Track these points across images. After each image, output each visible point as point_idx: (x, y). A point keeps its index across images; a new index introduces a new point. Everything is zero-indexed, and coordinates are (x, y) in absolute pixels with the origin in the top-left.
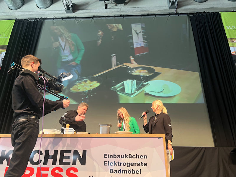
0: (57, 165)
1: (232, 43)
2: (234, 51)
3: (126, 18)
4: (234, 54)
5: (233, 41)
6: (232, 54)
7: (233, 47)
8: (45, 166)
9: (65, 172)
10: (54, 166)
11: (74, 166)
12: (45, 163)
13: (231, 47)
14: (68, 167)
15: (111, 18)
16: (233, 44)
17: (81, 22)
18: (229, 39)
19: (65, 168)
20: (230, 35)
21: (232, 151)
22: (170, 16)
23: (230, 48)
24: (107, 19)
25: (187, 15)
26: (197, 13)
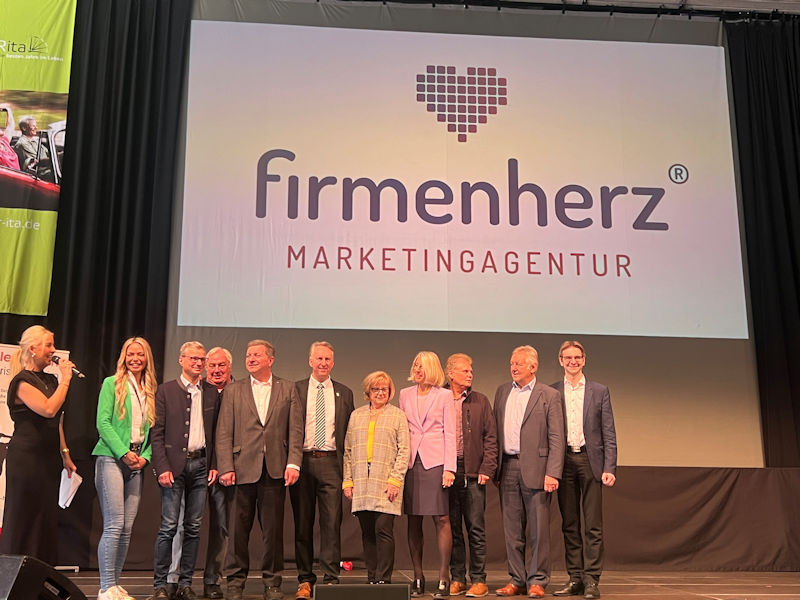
15: (453, 6)
17: (339, 15)
22: (662, 16)
25: (718, 18)
26: (752, 15)
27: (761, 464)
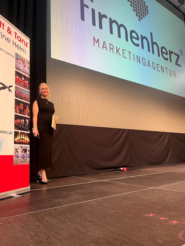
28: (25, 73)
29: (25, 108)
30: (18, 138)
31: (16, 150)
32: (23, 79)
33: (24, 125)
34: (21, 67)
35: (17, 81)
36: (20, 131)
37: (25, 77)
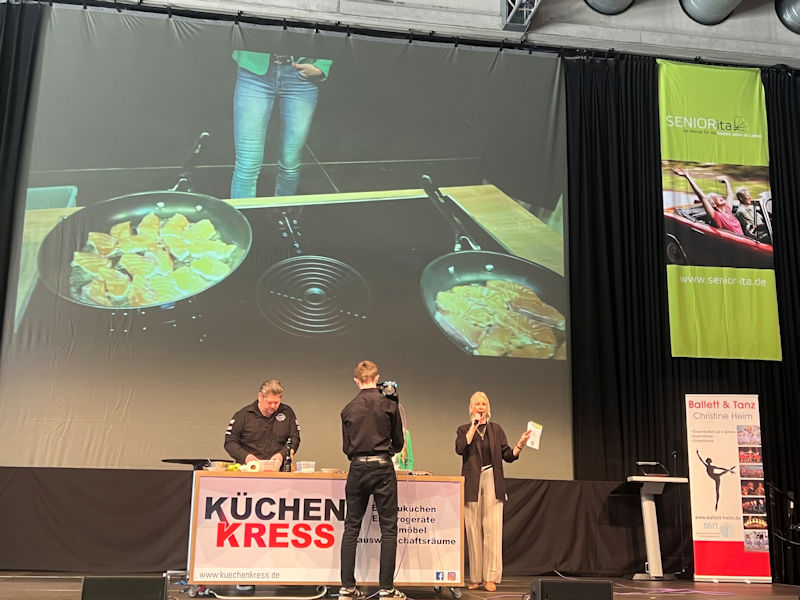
0: (301, 520)
1: (673, 178)
2: (671, 206)
3: (358, 40)
4: (670, 214)
5: (676, 170)
6: (665, 214)
7: (673, 190)
8: (282, 522)
9: (313, 530)
10: (297, 522)
11: (327, 522)
12: (282, 517)
13: (667, 190)
14: (318, 523)
15: (304, 30)
16: (673, 183)
17: (191, 31)
18: (666, 163)
19: (313, 524)
20: (671, 151)
21: (612, 493)
22: (505, 51)
23: (664, 193)
24: (289, 33)
25: (557, 55)
26: (589, 52)
27: (570, 477)
28: (754, 443)
29: (756, 486)
30: (749, 523)
31: (748, 536)
32: (750, 452)
33: (757, 508)
34: (747, 439)
35: (741, 459)
36: (751, 515)
37: (754, 449)
